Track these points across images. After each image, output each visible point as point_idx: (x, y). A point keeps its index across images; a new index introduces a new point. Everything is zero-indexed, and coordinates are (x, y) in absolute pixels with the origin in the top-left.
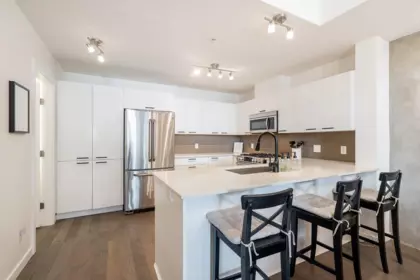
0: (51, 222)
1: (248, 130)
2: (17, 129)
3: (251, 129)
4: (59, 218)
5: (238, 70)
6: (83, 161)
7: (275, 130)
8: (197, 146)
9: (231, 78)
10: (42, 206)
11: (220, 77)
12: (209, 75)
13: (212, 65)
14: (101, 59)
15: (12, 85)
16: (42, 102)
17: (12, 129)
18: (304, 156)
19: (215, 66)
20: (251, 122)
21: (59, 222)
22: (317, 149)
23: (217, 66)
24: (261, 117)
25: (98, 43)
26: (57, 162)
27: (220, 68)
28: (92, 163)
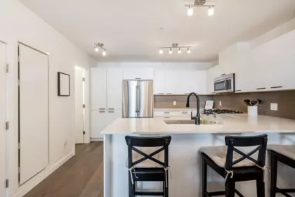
0: (87, 141)
1: (213, 91)
2: (61, 94)
3: (215, 90)
4: (93, 140)
5: (194, 45)
6: (102, 110)
7: (232, 90)
8: (175, 103)
9: (189, 52)
10: (84, 133)
11: (180, 52)
12: (171, 52)
13: (173, 45)
14: (104, 54)
15: (59, 73)
16: (84, 79)
17: (59, 94)
18: (260, 113)
19: (175, 45)
20: (215, 84)
21: (92, 142)
22: (274, 107)
23: (177, 44)
24: (222, 79)
25: (102, 45)
26: (91, 111)
27: (179, 46)
28: (106, 112)
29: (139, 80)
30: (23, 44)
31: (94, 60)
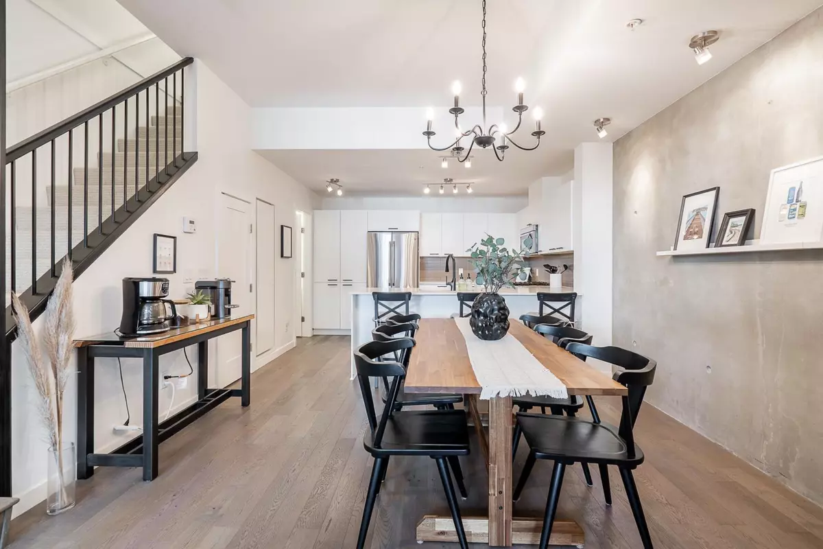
0: (309, 335)
2: (285, 255)
3: (521, 249)
4: (316, 333)
5: (480, 181)
6: (332, 283)
7: (534, 250)
9: (470, 191)
10: (303, 319)
11: (455, 191)
12: (442, 191)
13: (445, 180)
14: (339, 193)
15: (282, 227)
16: (302, 231)
17: (282, 256)
19: (448, 181)
23: (451, 180)
24: (527, 232)
25: (337, 181)
26: (313, 282)
27: (454, 181)
28: (340, 285)
29: (395, 232)
30: (260, 200)
31: (318, 198)
